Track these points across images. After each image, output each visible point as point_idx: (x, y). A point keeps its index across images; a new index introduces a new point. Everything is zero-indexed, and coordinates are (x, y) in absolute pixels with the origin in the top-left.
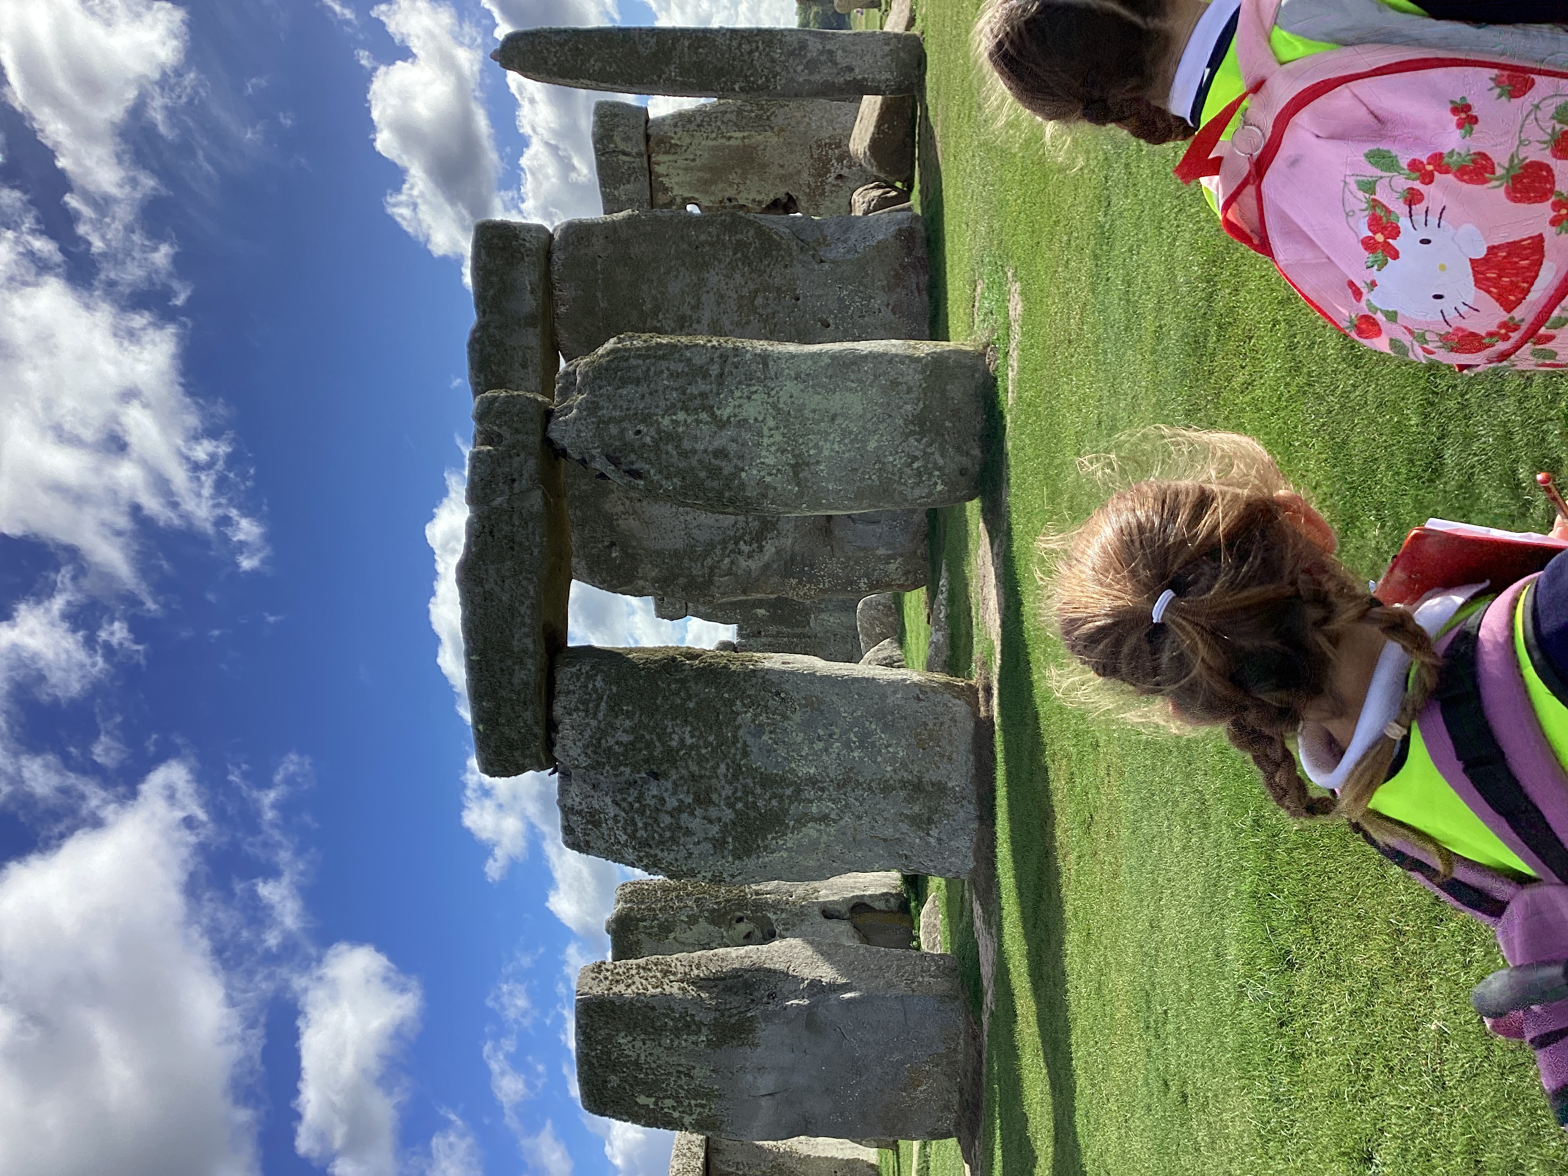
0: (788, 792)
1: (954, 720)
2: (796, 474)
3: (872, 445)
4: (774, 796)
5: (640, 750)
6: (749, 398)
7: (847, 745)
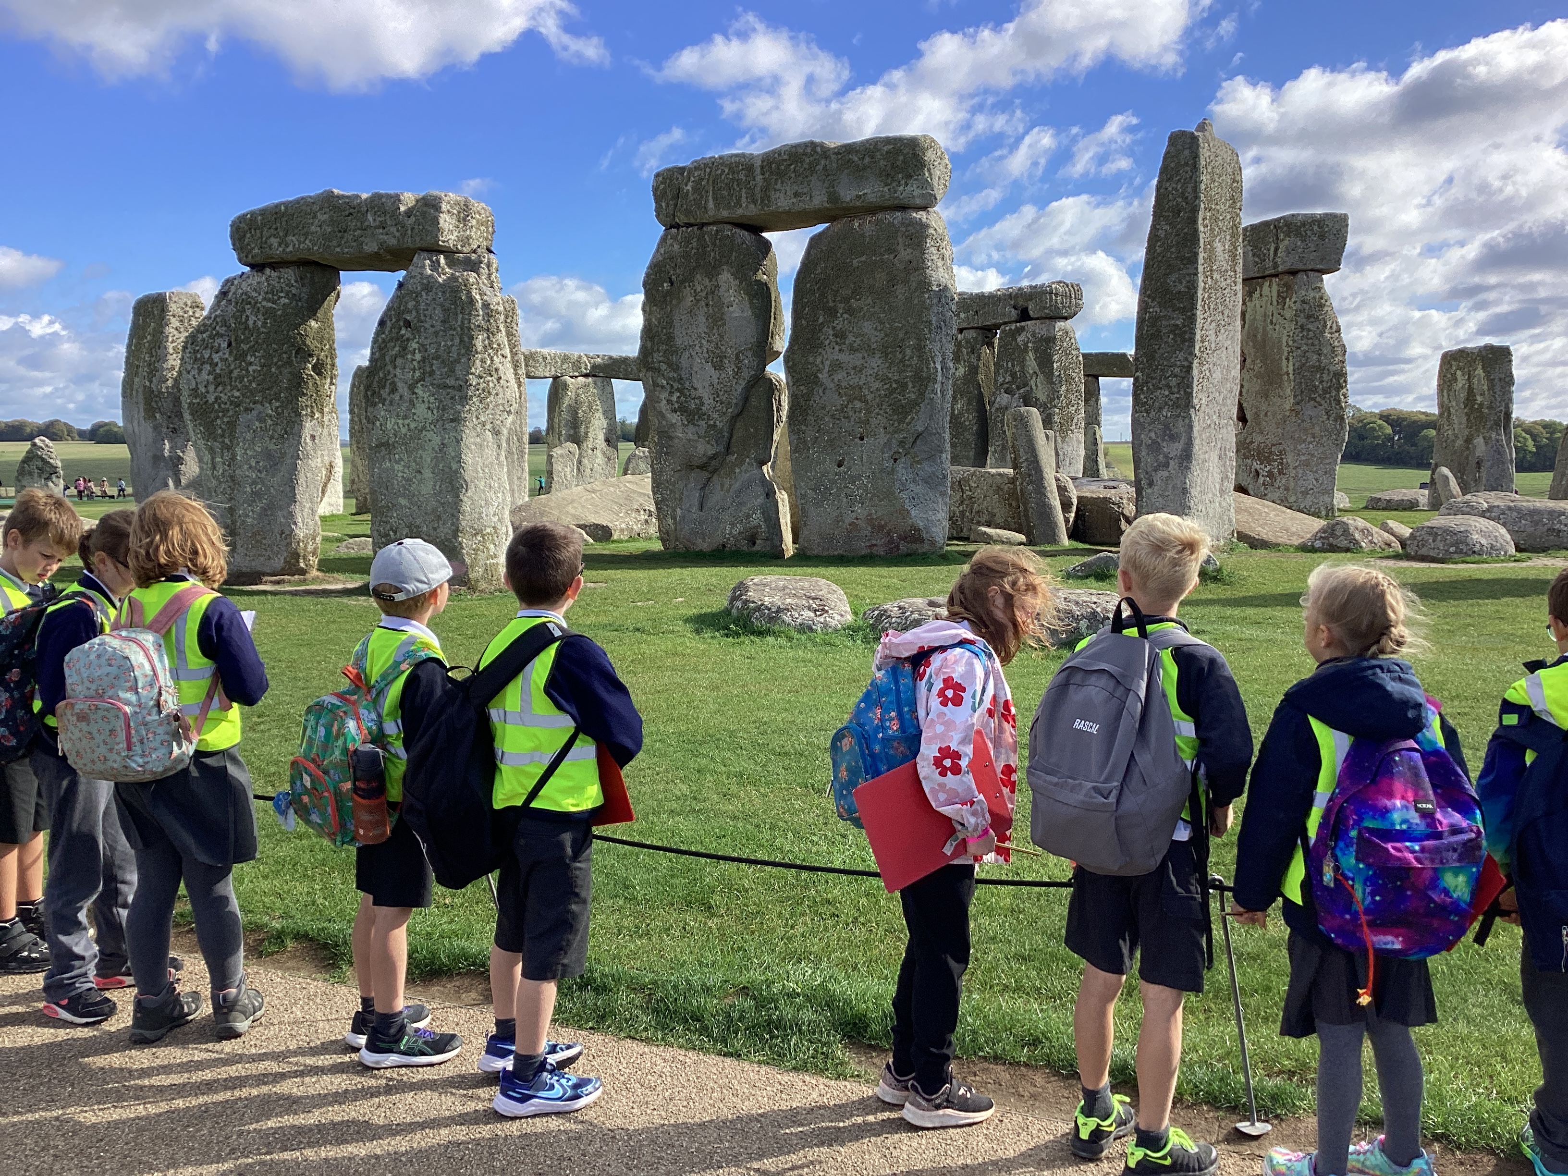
0: (227, 441)
1: (269, 558)
2: (382, 444)
3: (403, 501)
4: (224, 431)
5: (243, 334)
6: (429, 408)
7: (254, 483)
